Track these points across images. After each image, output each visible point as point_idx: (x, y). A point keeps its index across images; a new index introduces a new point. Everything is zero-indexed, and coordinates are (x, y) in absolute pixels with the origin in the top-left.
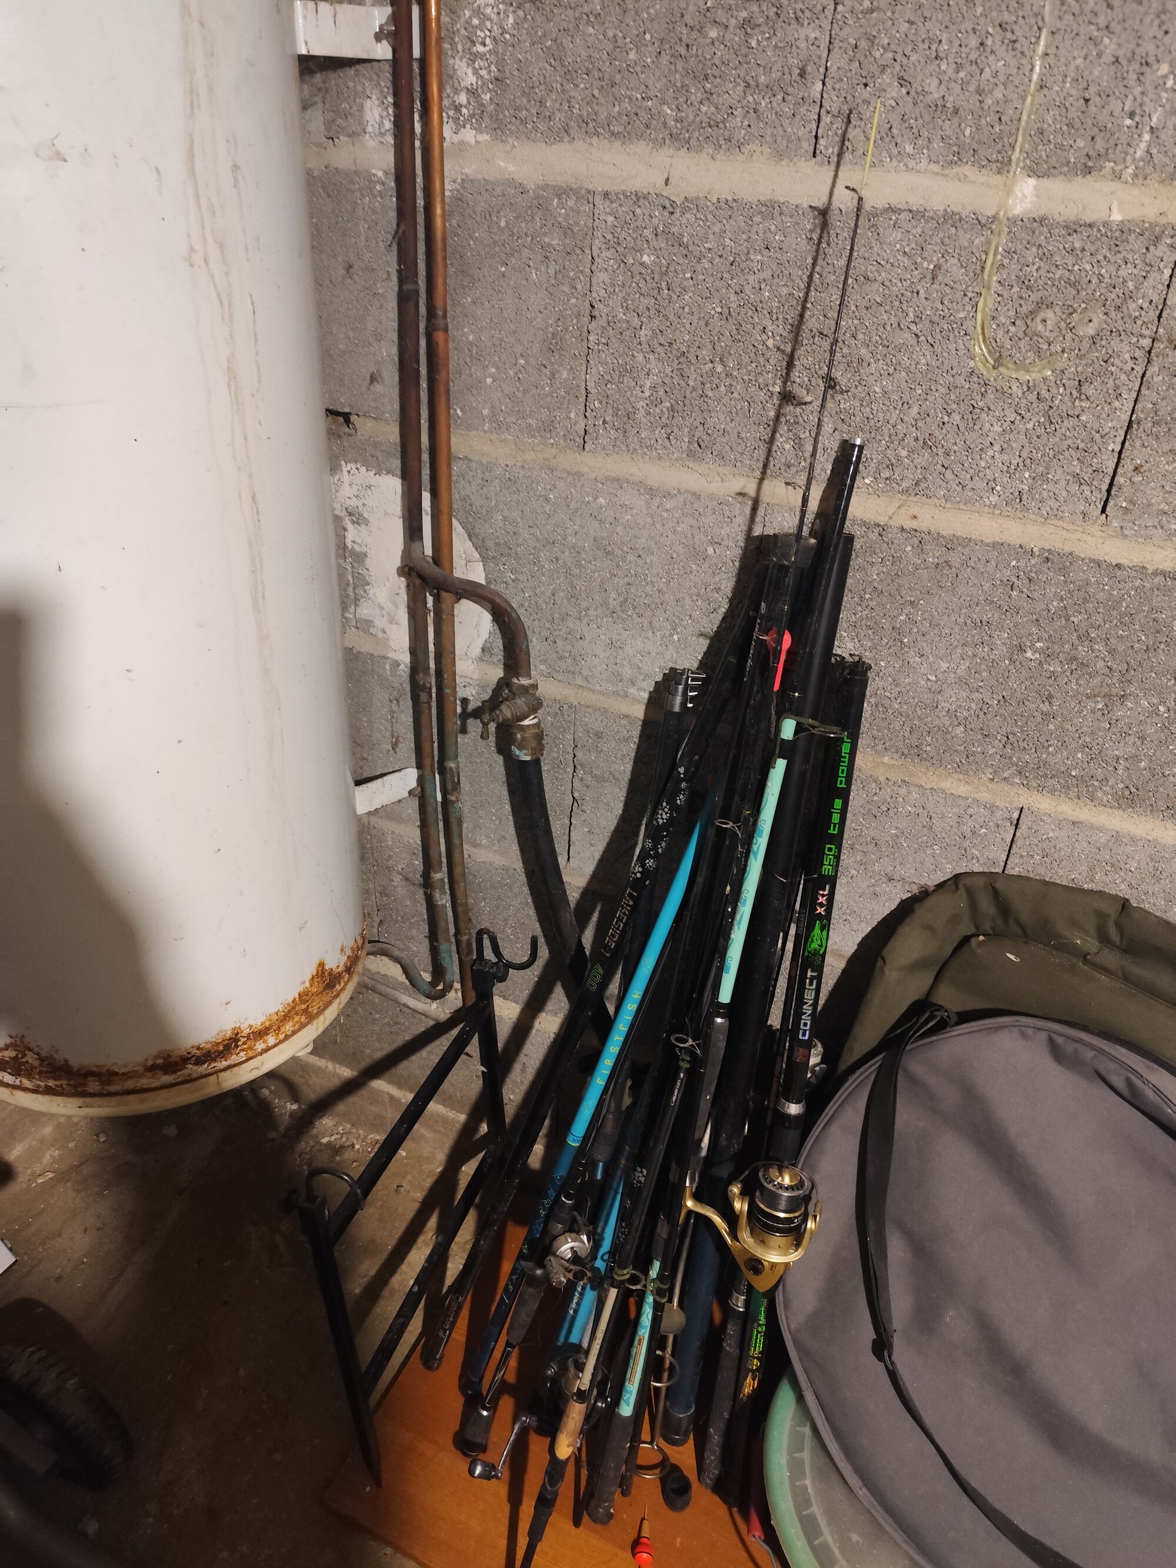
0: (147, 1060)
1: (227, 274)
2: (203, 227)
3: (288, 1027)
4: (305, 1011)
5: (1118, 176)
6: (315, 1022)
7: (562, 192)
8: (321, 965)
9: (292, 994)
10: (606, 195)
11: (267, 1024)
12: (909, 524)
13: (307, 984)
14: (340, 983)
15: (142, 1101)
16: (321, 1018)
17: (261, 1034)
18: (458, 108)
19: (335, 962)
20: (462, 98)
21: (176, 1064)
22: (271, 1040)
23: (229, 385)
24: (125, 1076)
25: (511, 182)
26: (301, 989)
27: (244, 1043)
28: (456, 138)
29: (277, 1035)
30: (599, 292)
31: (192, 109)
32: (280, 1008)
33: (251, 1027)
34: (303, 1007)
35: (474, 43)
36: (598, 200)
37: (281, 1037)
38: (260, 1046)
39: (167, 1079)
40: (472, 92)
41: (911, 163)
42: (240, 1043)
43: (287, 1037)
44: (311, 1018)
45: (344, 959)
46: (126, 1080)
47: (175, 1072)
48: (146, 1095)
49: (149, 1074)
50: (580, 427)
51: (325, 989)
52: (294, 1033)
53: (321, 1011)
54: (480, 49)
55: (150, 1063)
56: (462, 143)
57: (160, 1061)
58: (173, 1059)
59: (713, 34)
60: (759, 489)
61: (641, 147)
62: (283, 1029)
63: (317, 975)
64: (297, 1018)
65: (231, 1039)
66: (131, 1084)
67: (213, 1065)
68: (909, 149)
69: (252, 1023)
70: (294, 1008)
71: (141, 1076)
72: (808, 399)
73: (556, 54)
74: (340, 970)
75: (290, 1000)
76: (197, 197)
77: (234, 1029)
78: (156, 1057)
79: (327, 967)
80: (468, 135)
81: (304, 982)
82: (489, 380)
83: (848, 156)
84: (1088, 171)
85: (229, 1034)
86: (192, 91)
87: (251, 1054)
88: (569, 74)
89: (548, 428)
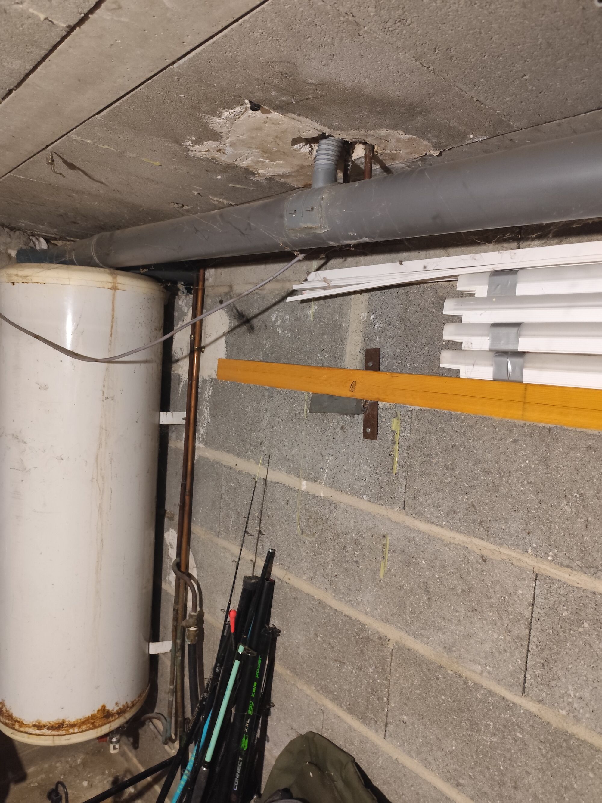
0: (33, 722)
1: (103, 484)
2: (98, 473)
3: (84, 727)
4: (93, 723)
5: (320, 484)
6: (96, 729)
7: (217, 463)
8: (104, 707)
9: (88, 714)
10: (225, 466)
11: (76, 723)
12: (288, 581)
13: (96, 712)
14: (112, 717)
15: (29, 738)
16: (99, 729)
17: (73, 726)
18: (199, 438)
19: (111, 707)
20: (200, 436)
21: (41, 727)
22: (76, 730)
23: (99, 510)
24: (27, 726)
25: (208, 458)
26: (93, 713)
27: (66, 727)
28: (199, 445)
29: (79, 729)
30: (223, 492)
31: (99, 447)
32: (82, 718)
33: (69, 721)
34: (92, 721)
35: (203, 424)
36: (223, 467)
37: (80, 730)
38: (71, 731)
39: (38, 732)
40: (202, 435)
41: (281, 471)
42: (64, 727)
43: (83, 731)
44: (95, 727)
45: (116, 708)
46: (26, 727)
47: (41, 730)
48: (31, 736)
49: (33, 728)
50: (218, 529)
51: (103, 717)
52: (86, 730)
53: (100, 726)
54: (204, 425)
55: (34, 723)
56: (200, 447)
57: (37, 724)
58: (41, 724)
59: (245, 431)
60: (256, 560)
61: (232, 455)
62: (81, 727)
63: (101, 710)
64: (88, 725)
65: (61, 723)
66: (27, 730)
67: (53, 732)
68: (281, 467)
69: (70, 720)
70: (88, 720)
71: (30, 727)
72: (264, 534)
73: (217, 429)
74: (114, 712)
75: (87, 716)
76: (97, 467)
77: (63, 720)
78: (36, 721)
79: (106, 708)
80: (201, 445)
81: (94, 711)
82: (201, 511)
83: (270, 467)
84: (315, 481)
85: (61, 721)
86: (100, 444)
87: (67, 733)
88: (219, 435)
89: (211, 529)
